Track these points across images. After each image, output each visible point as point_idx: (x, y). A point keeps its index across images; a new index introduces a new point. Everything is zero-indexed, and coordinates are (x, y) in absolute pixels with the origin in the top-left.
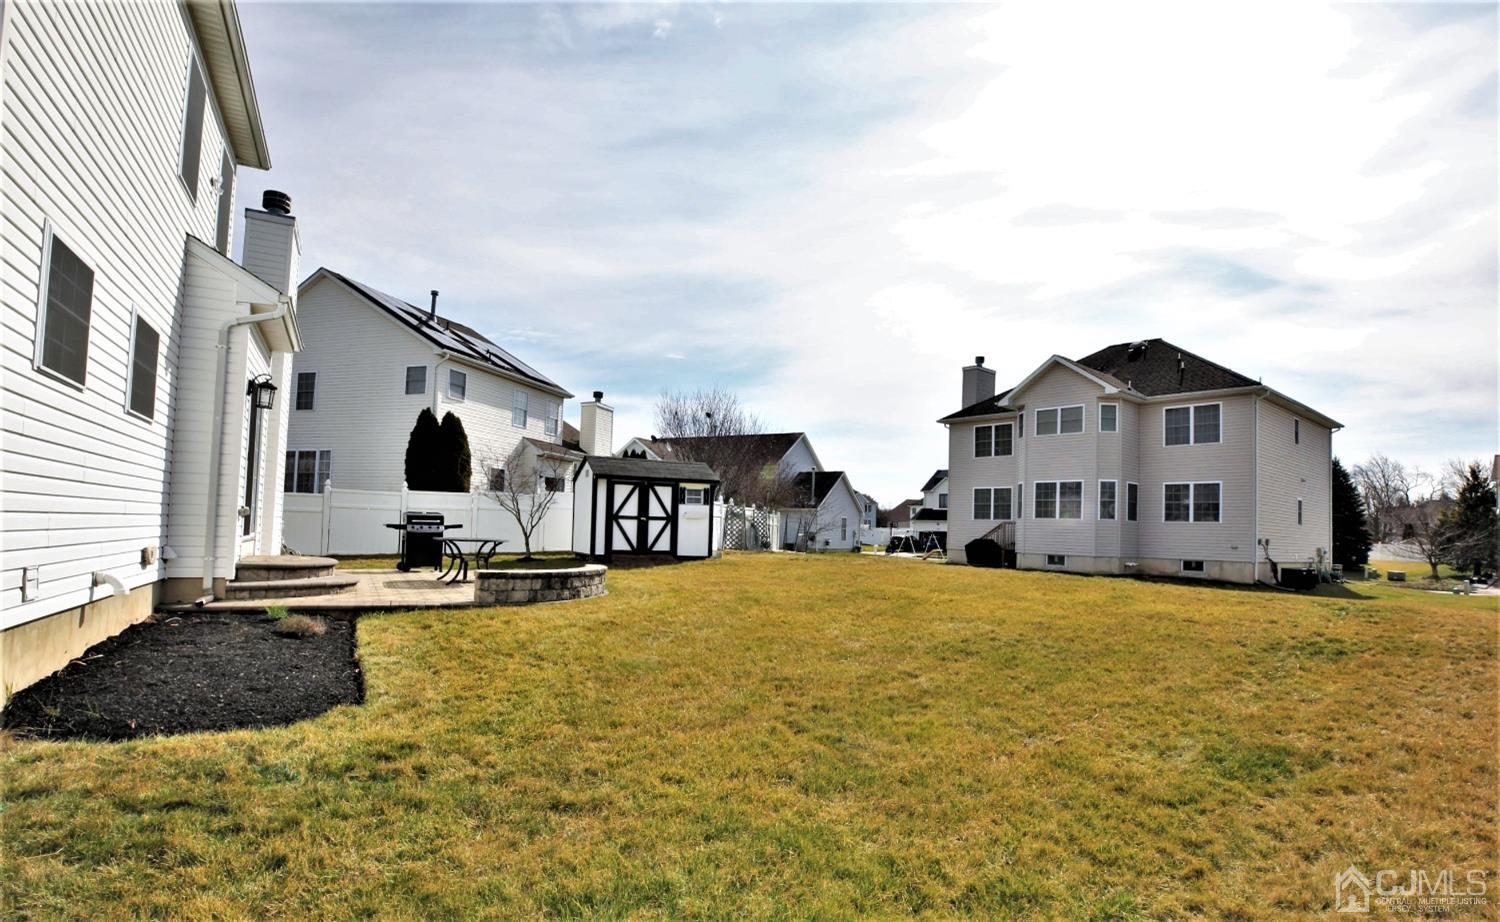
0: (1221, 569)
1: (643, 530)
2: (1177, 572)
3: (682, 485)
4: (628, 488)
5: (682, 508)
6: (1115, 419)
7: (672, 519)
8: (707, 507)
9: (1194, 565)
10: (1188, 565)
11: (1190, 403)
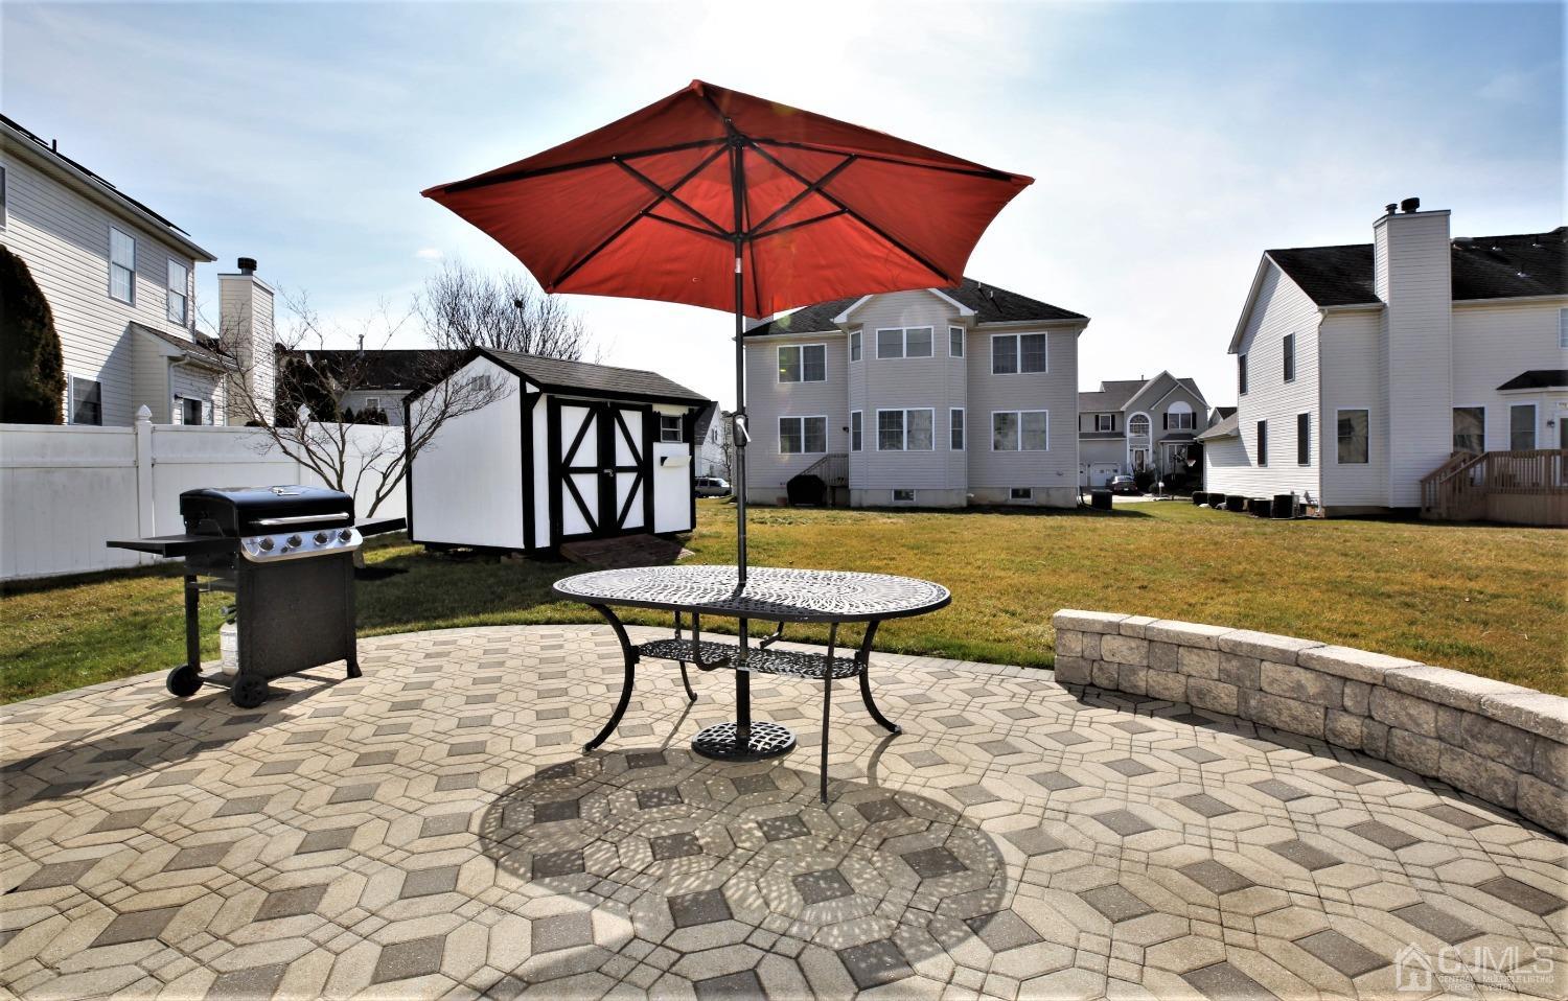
0: (1048, 495)
1: (607, 490)
2: (1006, 500)
3: (657, 408)
4: (583, 412)
5: (659, 449)
6: (961, 344)
7: (644, 470)
8: (686, 446)
9: (1021, 493)
10: (1016, 493)
11: (1018, 331)
